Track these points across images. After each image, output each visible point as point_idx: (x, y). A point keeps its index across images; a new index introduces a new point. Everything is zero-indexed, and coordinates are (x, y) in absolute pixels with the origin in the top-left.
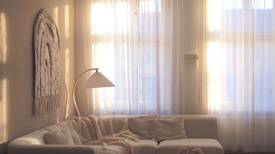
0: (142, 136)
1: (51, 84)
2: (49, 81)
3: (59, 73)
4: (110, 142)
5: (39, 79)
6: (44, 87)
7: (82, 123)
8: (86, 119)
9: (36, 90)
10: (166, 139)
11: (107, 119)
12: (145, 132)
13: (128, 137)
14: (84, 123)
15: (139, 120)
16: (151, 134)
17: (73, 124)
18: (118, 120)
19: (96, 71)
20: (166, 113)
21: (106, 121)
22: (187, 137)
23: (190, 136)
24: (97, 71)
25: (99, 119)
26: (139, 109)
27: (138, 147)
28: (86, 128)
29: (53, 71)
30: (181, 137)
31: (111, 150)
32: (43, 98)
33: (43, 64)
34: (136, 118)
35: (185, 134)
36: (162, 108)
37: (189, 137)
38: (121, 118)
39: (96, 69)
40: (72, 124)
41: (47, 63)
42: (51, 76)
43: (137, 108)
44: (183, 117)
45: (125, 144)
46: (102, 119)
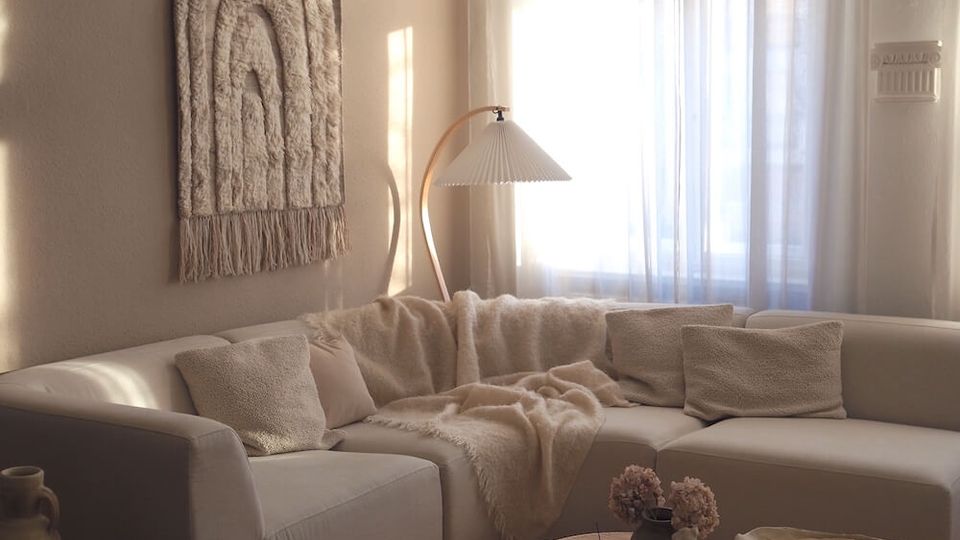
0: (647, 393)
1: (287, 166)
2: (272, 154)
3: (337, 122)
4: (476, 406)
5: (204, 144)
6: (235, 177)
7: (404, 323)
8: (429, 306)
9: (186, 186)
10: (739, 411)
11: (522, 312)
12: (661, 378)
13: (570, 388)
14: (416, 321)
15: (647, 324)
16: (684, 384)
17: (366, 321)
18: (571, 316)
19: (497, 116)
20: (790, 300)
21: (518, 316)
22: (842, 411)
23: (858, 410)
24: (500, 118)
25: (491, 309)
26: (683, 274)
27: (579, 435)
28: (419, 343)
29: (297, 114)
30: (812, 412)
31: (446, 440)
32: (236, 219)
33: (228, 89)
34: (638, 313)
35: (840, 399)
36: (775, 279)
37: (855, 414)
38: (583, 309)
39: (497, 108)
40: (358, 325)
41: (261, 82)
42: (286, 132)
43: (676, 270)
44: (836, 325)
45: (527, 419)
46: (499, 311)
